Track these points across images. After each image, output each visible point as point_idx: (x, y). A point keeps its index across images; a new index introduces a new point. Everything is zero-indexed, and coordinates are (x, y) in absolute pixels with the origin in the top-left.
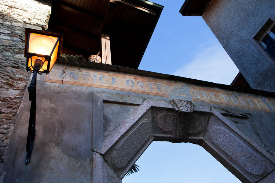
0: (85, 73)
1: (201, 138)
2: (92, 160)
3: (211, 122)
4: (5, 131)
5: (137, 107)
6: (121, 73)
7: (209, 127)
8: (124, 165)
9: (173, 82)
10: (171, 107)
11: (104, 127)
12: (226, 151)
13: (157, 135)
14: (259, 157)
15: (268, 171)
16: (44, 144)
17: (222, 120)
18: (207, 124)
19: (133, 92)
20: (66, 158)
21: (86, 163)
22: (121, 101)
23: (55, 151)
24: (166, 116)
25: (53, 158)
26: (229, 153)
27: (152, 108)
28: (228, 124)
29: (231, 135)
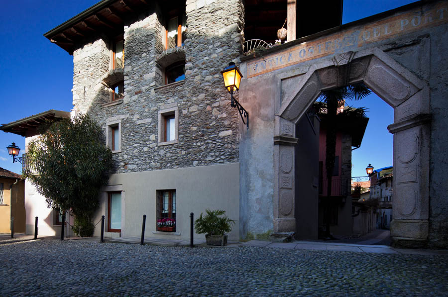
0: (270, 59)
1: (362, 79)
2: (275, 120)
3: (371, 63)
4: (236, 116)
5: (304, 75)
6: (296, 46)
7: (369, 67)
8: (296, 116)
9: (343, 31)
10: (332, 64)
11: (281, 99)
12: (379, 86)
13: (323, 88)
14: (406, 85)
15: (411, 94)
16: (253, 118)
17: (381, 59)
18: (368, 66)
19: (303, 62)
20: (263, 122)
21: (272, 123)
22: (293, 75)
23: (258, 120)
24: (328, 73)
25: (258, 124)
26: (382, 87)
27: (316, 71)
28: (385, 61)
29: (386, 71)
